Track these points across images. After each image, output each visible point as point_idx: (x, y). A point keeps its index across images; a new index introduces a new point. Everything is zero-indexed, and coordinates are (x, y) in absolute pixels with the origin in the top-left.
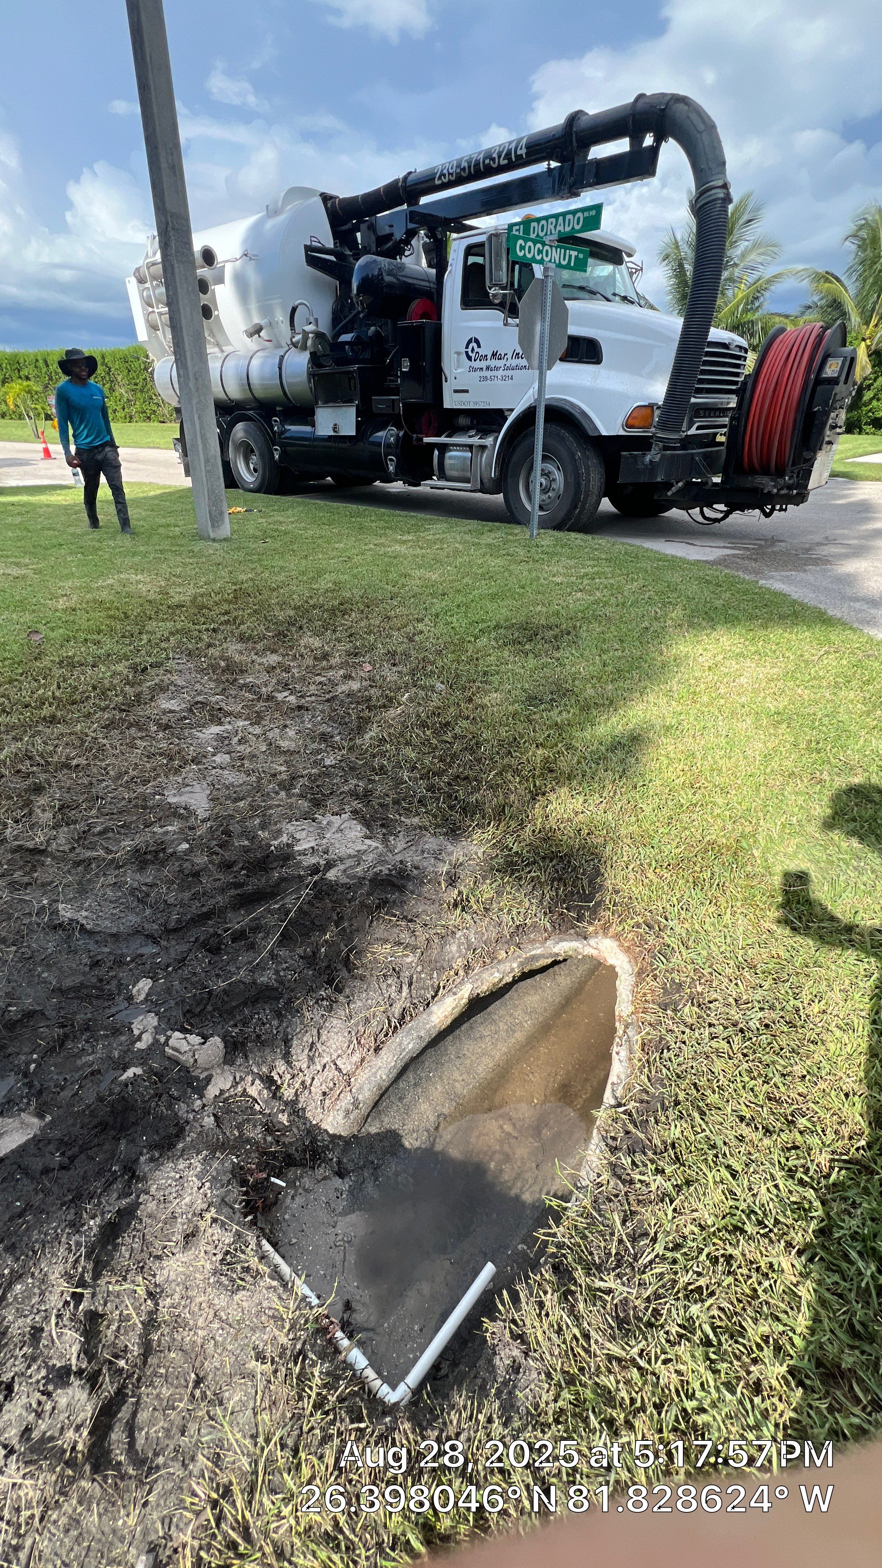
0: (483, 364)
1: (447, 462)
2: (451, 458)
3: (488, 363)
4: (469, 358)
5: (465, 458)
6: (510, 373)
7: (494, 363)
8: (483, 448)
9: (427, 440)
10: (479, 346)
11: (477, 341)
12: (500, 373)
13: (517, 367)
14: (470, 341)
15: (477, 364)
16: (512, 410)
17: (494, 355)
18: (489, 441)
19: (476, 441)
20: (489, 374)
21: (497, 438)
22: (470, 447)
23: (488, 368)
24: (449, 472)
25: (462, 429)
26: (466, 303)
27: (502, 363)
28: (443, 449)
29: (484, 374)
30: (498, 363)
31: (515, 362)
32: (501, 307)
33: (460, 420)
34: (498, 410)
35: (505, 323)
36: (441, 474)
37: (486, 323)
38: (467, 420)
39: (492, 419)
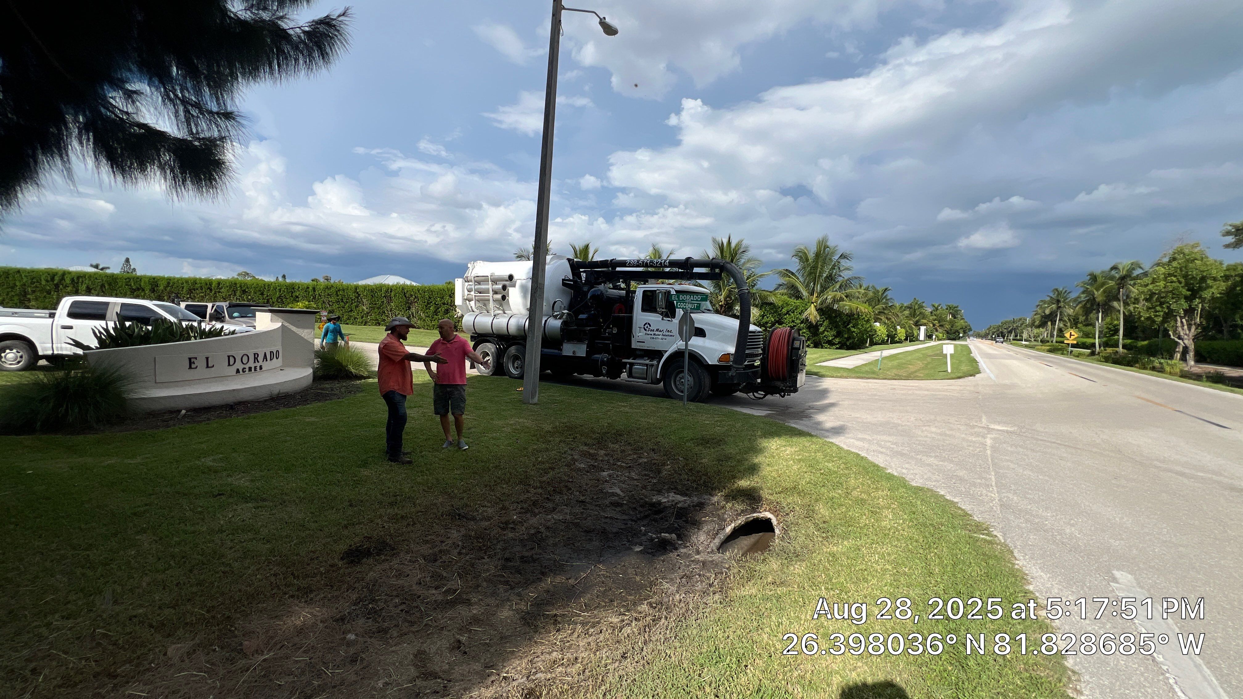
0: (652, 333)
1: (633, 370)
2: (635, 368)
3: (654, 332)
4: (645, 330)
5: (643, 369)
6: (665, 337)
7: (657, 333)
8: (653, 365)
9: (623, 360)
10: (650, 326)
11: (649, 324)
12: (660, 337)
13: (668, 336)
14: (646, 324)
15: (650, 332)
16: (666, 351)
18: (655, 362)
19: (648, 362)
20: (655, 337)
21: (659, 362)
22: (647, 365)
23: (654, 334)
24: (634, 375)
25: (641, 357)
26: (644, 310)
27: (661, 333)
28: (632, 365)
29: (653, 336)
30: (659, 333)
31: (667, 334)
32: (662, 314)
33: (638, 352)
34: (660, 351)
35: (663, 319)
36: (630, 375)
37: (654, 318)
38: (641, 353)
39: (657, 355)
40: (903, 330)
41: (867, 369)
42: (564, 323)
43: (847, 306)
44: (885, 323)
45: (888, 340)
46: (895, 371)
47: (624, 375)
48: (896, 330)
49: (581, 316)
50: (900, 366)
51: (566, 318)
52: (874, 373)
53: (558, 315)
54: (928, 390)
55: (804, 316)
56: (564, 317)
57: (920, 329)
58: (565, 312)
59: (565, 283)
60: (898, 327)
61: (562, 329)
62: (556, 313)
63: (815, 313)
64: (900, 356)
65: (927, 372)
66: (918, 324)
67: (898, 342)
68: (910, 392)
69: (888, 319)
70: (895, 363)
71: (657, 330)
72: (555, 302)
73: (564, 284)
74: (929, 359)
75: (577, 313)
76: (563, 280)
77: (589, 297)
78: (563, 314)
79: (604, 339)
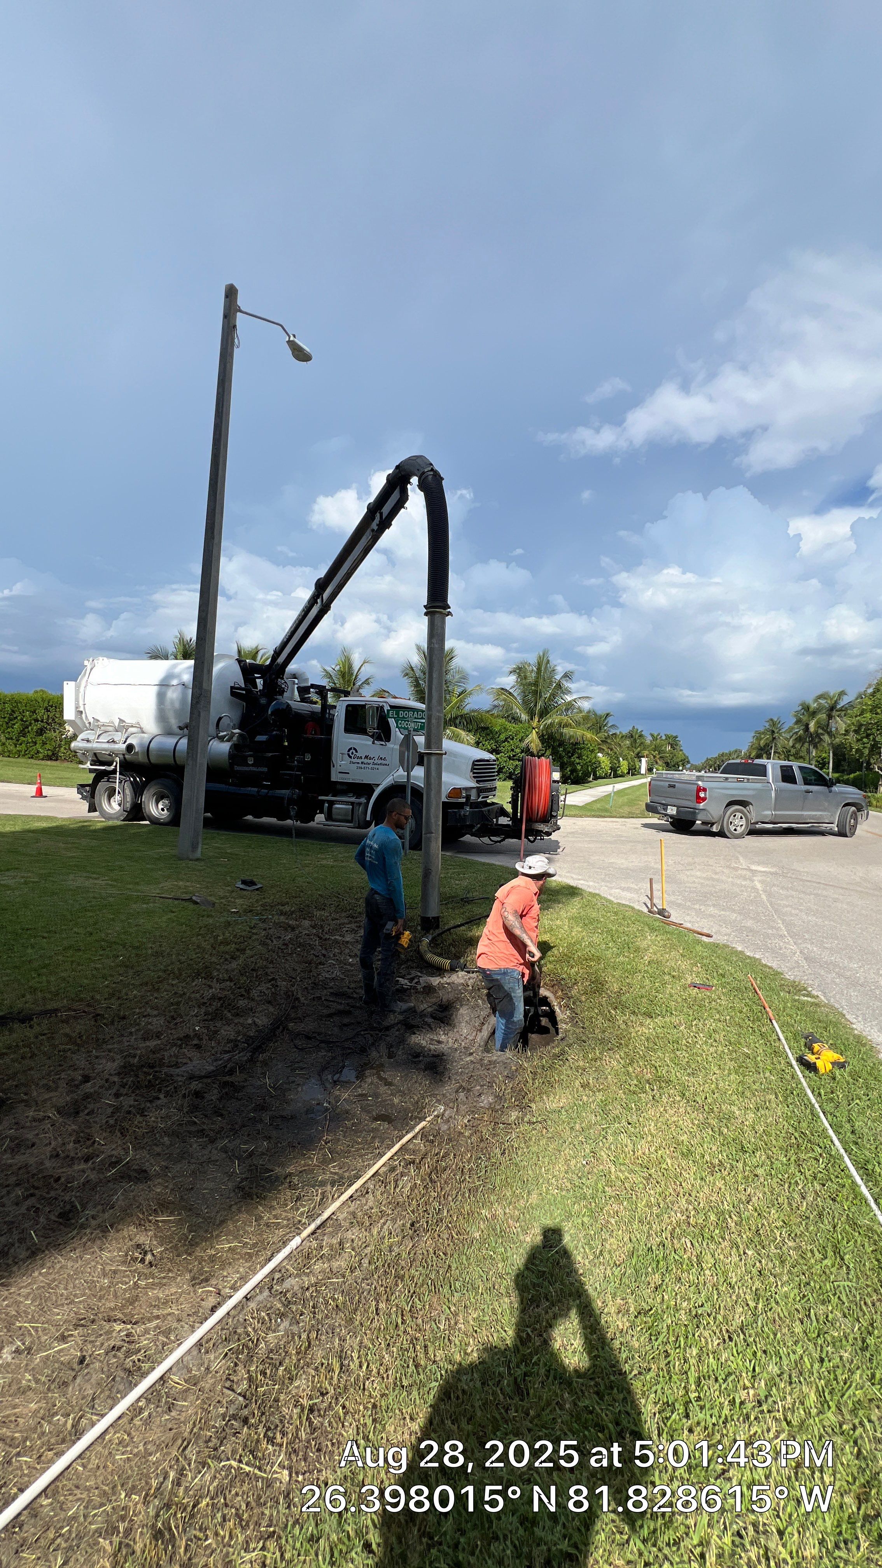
0: (360, 761)
1: (333, 810)
2: (337, 808)
3: (363, 760)
4: (350, 757)
5: (347, 809)
6: (377, 766)
7: (366, 761)
8: (360, 804)
9: (320, 798)
10: (356, 751)
11: (355, 749)
12: (370, 766)
13: (381, 764)
14: (350, 749)
15: (356, 760)
16: (378, 785)
18: (363, 800)
19: (353, 799)
20: (363, 766)
21: (369, 799)
22: (352, 804)
23: (362, 763)
24: (334, 817)
25: (344, 793)
26: (347, 730)
27: (371, 761)
28: (331, 803)
29: (360, 765)
30: (369, 761)
31: (380, 762)
32: (372, 736)
33: (339, 787)
34: (369, 785)
35: (373, 743)
36: (329, 817)
37: (362, 742)
38: (345, 787)
39: (366, 789)
42: (235, 747)
47: (321, 817)
49: (259, 738)
51: (237, 740)
53: (225, 736)
56: (235, 739)
57: (641, 761)
58: (235, 731)
59: (234, 692)
61: (230, 756)
62: (222, 734)
63: (537, 740)
69: (611, 749)
71: (366, 757)
72: (220, 719)
73: (233, 694)
75: (253, 734)
76: (232, 688)
77: (270, 712)
78: (233, 734)
79: (291, 768)
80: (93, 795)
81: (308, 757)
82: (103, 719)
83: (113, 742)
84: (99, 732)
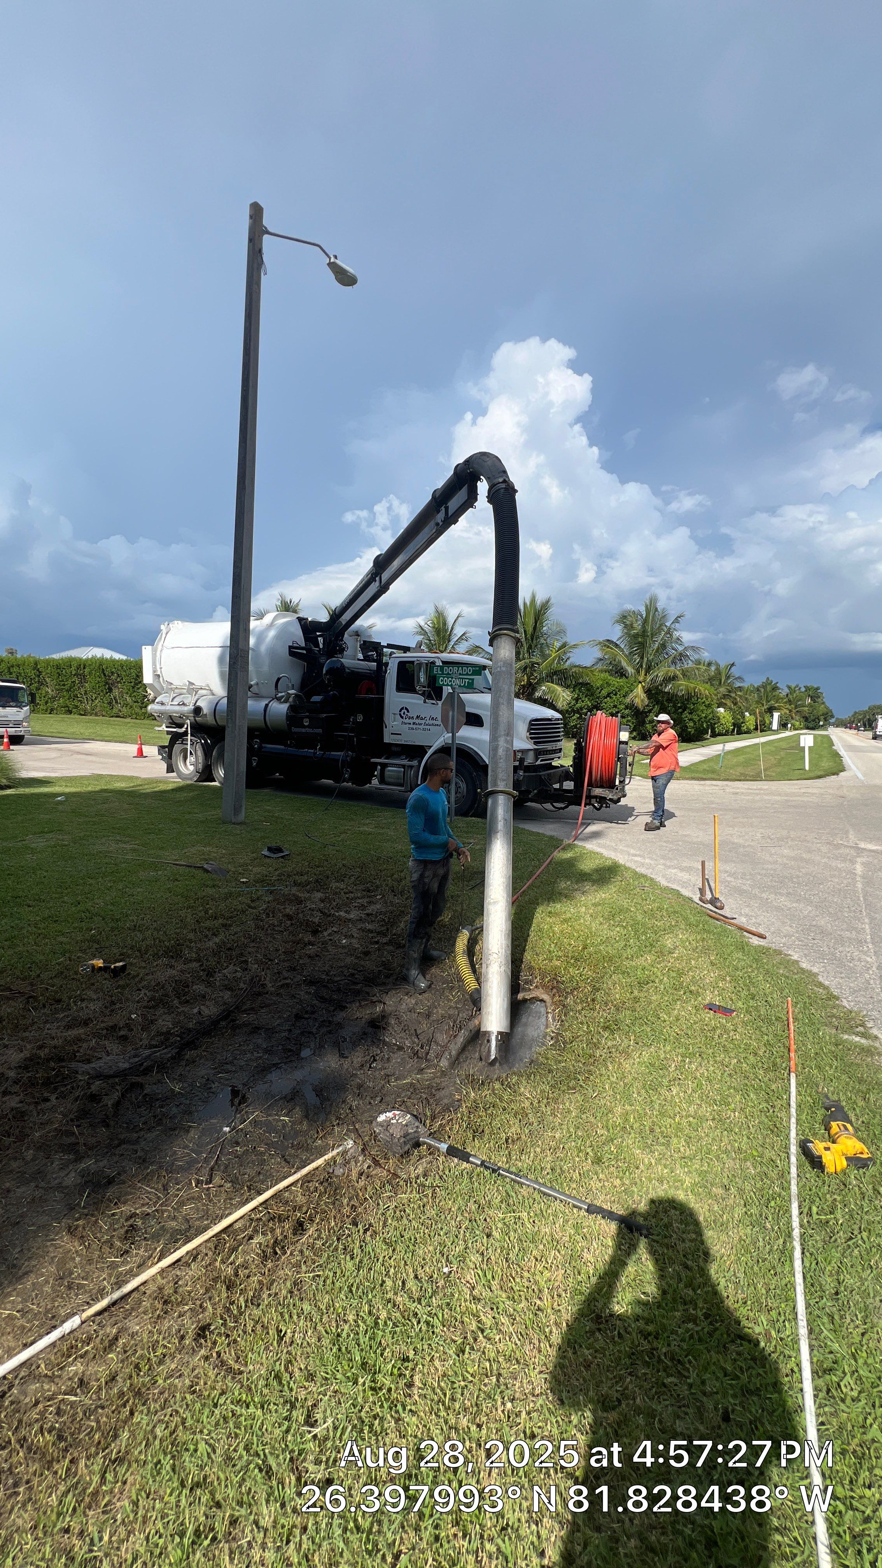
0: (411, 721)
1: (387, 773)
2: (389, 771)
3: (414, 721)
4: (402, 717)
5: (399, 772)
6: (428, 727)
7: (417, 721)
8: (411, 767)
9: (374, 760)
10: (408, 711)
11: (406, 709)
12: (422, 727)
13: (434, 724)
14: (402, 708)
15: (407, 721)
17: (418, 717)
18: (415, 763)
19: (405, 762)
20: (415, 726)
22: (403, 766)
23: (414, 723)
24: (387, 780)
25: (397, 755)
26: (399, 689)
27: (423, 722)
28: (384, 766)
29: (411, 726)
30: (420, 721)
31: (431, 722)
32: (422, 694)
33: (392, 749)
34: (421, 746)
35: (424, 701)
36: (382, 780)
37: (413, 701)
38: (399, 749)
39: (417, 751)
40: (752, 717)
41: (705, 766)
42: (292, 708)
43: (682, 686)
44: (731, 709)
45: (733, 730)
46: (740, 770)
47: (375, 782)
48: (744, 717)
49: (316, 698)
50: (747, 763)
51: (294, 701)
52: (713, 771)
53: (282, 697)
54: (780, 795)
55: (628, 700)
56: (291, 699)
57: (772, 716)
58: (290, 692)
59: (293, 651)
60: (747, 714)
61: (288, 717)
62: (280, 695)
63: (643, 696)
64: (748, 750)
65: (779, 770)
66: (770, 710)
67: (745, 733)
68: (757, 798)
69: (735, 704)
70: (741, 759)
72: (279, 679)
73: (291, 654)
74: (782, 753)
75: (309, 695)
76: (290, 647)
77: (324, 672)
78: (289, 695)
79: (346, 730)
80: (170, 756)
81: (360, 718)
82: (177, 682)
83: (184, 704)
84: (173, 695)
